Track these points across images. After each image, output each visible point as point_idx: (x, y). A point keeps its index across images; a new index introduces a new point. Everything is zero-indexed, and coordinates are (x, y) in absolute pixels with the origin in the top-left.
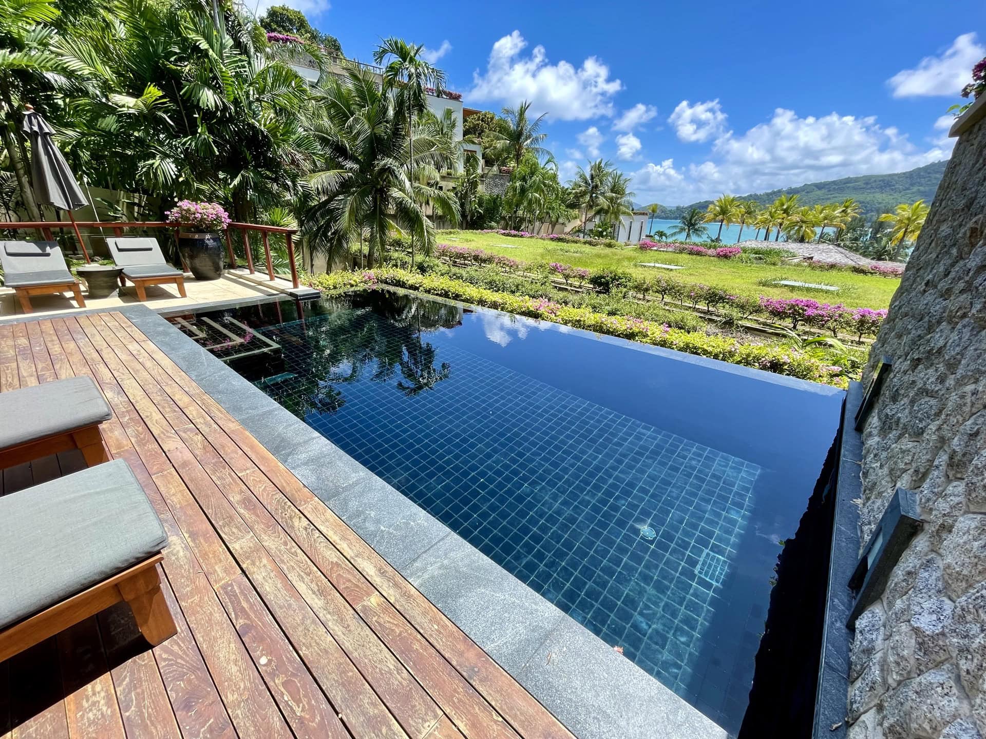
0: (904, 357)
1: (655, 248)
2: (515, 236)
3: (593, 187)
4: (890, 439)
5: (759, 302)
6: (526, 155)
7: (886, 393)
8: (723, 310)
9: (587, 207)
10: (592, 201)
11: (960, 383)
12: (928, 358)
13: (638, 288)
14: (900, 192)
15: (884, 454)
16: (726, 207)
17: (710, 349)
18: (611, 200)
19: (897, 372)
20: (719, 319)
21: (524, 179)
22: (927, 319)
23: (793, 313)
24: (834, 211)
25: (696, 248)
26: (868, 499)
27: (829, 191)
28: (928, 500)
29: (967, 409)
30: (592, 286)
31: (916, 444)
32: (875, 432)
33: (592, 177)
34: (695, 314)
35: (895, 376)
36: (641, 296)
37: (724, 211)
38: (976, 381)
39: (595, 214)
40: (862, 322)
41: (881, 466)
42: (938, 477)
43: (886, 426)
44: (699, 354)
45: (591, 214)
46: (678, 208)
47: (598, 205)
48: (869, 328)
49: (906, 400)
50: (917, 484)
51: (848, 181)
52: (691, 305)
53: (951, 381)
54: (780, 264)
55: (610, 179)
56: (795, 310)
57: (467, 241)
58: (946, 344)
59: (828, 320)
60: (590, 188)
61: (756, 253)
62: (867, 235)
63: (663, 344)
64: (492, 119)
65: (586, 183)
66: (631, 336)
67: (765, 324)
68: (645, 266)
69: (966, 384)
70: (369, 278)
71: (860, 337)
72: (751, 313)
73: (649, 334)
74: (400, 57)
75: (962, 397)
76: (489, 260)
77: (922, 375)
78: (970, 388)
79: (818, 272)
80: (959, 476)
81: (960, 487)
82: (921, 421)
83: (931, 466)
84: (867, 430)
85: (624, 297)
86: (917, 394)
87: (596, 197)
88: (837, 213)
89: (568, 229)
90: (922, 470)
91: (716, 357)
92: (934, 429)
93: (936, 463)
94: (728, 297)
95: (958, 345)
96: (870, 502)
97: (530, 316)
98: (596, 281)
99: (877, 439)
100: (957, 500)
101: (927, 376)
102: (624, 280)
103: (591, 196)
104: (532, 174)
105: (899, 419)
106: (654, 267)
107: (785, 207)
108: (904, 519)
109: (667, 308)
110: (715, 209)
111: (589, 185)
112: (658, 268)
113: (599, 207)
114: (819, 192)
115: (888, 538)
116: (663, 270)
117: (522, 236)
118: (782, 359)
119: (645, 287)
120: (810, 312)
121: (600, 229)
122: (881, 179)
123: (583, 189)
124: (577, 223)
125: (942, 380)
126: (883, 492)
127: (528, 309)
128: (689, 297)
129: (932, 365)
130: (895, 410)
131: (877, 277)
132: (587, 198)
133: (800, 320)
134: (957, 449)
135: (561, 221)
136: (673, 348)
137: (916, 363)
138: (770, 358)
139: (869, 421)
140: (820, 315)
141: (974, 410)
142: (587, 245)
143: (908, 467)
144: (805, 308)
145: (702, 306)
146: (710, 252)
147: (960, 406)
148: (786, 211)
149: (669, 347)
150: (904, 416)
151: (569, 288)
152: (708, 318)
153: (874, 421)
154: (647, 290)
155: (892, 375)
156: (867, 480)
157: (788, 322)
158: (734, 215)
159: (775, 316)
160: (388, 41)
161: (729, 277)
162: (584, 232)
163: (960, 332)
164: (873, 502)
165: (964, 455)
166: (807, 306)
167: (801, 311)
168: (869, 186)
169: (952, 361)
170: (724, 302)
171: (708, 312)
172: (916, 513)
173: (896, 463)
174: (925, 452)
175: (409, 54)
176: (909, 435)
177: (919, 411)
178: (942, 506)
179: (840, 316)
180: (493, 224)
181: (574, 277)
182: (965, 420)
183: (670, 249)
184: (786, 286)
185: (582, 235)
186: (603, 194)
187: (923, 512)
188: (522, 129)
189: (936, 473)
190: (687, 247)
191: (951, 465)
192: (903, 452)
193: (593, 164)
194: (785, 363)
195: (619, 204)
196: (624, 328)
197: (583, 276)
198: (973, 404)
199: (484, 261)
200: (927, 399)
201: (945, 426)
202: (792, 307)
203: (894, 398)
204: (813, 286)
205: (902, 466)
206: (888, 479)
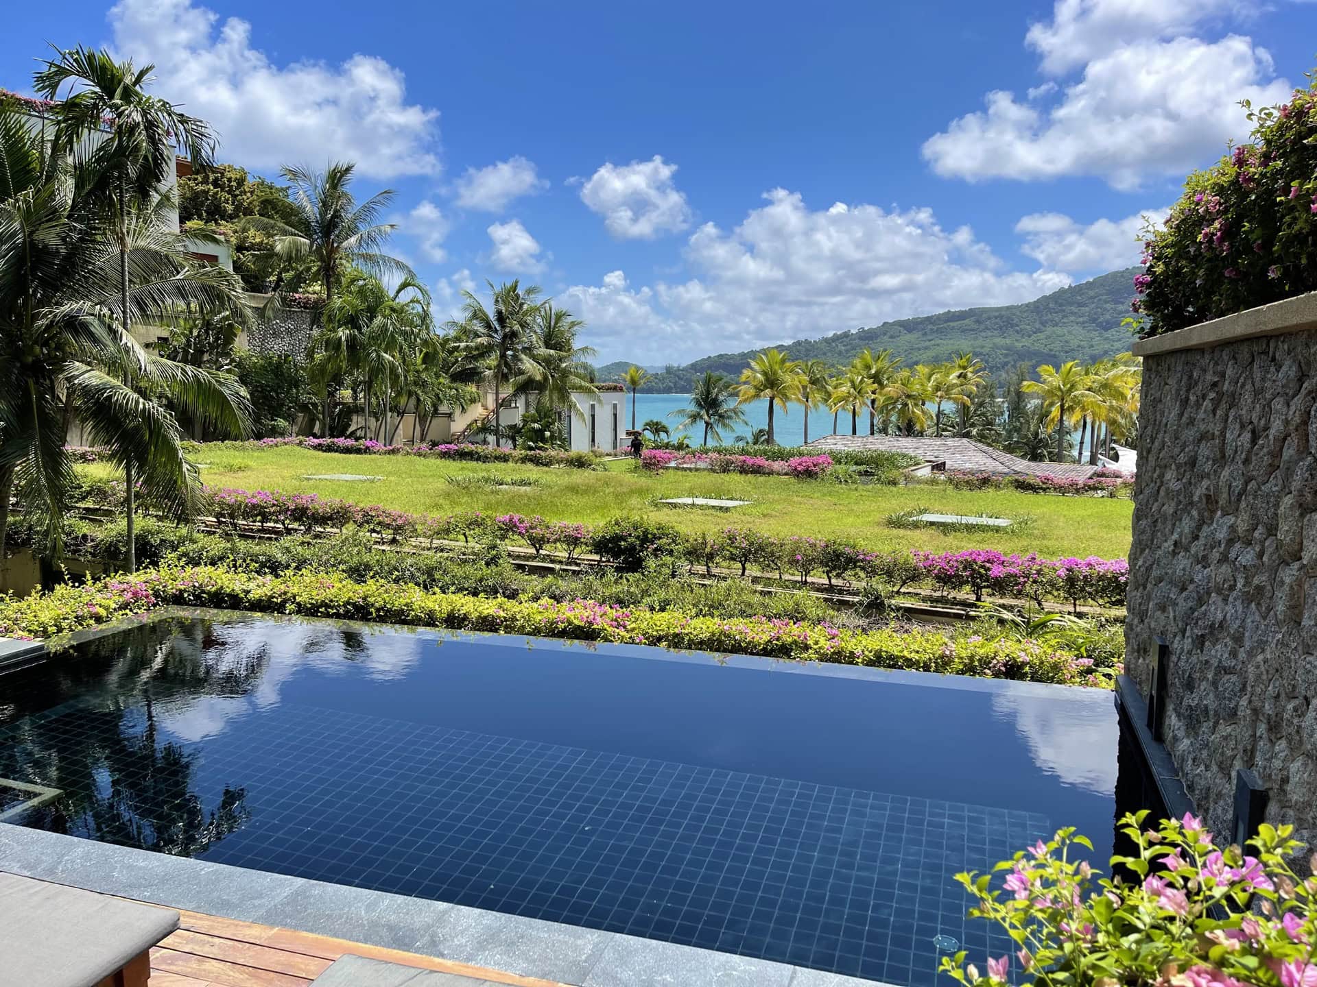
0: (1180, 635)
1: (673, 464)
2: (348, 450)
3: (505, 337)
4: (1204, 732)
5: (913, 561)
6: (348, 268)
7: (1174, 680)
8: (857, 581)
9: (496, 376)
10: (507, 364)
11: (1251, 654)
12: (1211, 633)
13: (694, 554)
14: (1030, 336)
15: (1205, 753)
16: (775, 373)
17: (914, 656)
18: (547, 362)
19: (1180, 654)
20: (856, 599)
21: (352, 321)
22: (1191, 587)
23: (972, 576)
24: (948, 375)
25: (750, 461)
26: (1207, 810)
27: (925, 334)
28: (1265, 768)
29: (1264, 677)
30: (597, 557)
31: (1233, 726)
32: (1181, 734)
33: (501, 318)
34: (815, 595)
35: (1179, 659)
36: (701, 569)
37: (771, 382)
38: (1263, 651)
39: (515, 395)
40: (1071, 581)
41: (1207, 768)
42: (1265, 745)
43: (1193, 721)
44: (901, 668)
45: (507, 391)
46: (669, 370)
47: (521, 372)
48: (1082, 590)
49: (1204, 685)
50: (1250, 763)
51: (950, 317)
52: (799, 578)
53: (1242, 655)
54: (902, 480)
55: (539, 320)
56: (974, 570)
57: (231, 469)
58: (1225, 616)
59: (1025, 582)
60: (498, 338)
61: (856, 464)
62: (1002, 414)
63: (837, 657)
64: (241, 182)
65: (488, 326)
66: (782, 650)
67: (934, 600)
68: (675, 506)
69: (1256, 656)
70: (135, 594)
71: (1075, 605)
72: (904, 583)
73: (810, 642)
74: (98, 84)
75: (1258, 667)
76: (339, 517)
77: (1213, 652)
78: (1260, 658)
79: (966, 493)
80: (1279, 736)
81: (1283, 744)
82: (1230, 700)
83: (1255, 740)
84: (1169, 736)
85: (673, 576)
86: (1216, 675)
87: (515, 357)
88: (953, 378)
89: (459, 425)
90: (1249, 748)
91: (926, 668)
92: (1245, 704)
93: (1258, 734)
94: (861, 557)
95: (1237, 618)
96: (1211, 812)
97: (577, 638)
98: (602, 546)
99: (1186, 742)
100: (1283, 754)
101: (1218, 652)
102: (664, 541)
103: (503, 356)
104: (372, 312)
105: (1206, 706)
106: (693, 505)
107: (873, 371)
108: (1254, 793)
109: (759, 588)
110: (755, 377)
111: (496, 331)
112: (701, 507)
113: (521, 378)
114: (909, 337)
115: (1247, 821)
116: (713, 511)
117: (367, 451)
118: (1018, 657)
119: (708, 550)
120: (997, 571)
121: (536, 426)
122: (997, 314)
123: (483, 340)
124: (477, 412)
125: (1234, 654)
126: (1220, 791)
127: (570, 623)
128: (793, 562)
129: (1217, 640)
130: (1197, 699)
131: (1052, 496)
132: (492, 360)
133: (985, 587)
134: (1270, 712)
135: (443, 408)
136: (857, 664)
137: (1200, 642)
138: (1001, 658)
139: (1167, 723)
140: (1012, 576)
141: (1270, 676)
142: (529, 466)
143: (1236, 752)
144: (988, 565)
145: (818, 577)
146: (777, 465)
147: (1259, 676)
148: (876, 378)
149: (851, 663)
150: (1210, 701)
151: (557, 567)
152: (836, 600)
153: (1173, 721)
154: (711, 557)
155: (1174, 658)
156: (1197, 792)
157: (966, 593)
158: (790, 387)
159: (945, 583)
160: (71, 54)
161: (832, 514)
162: (496, 432)
163: (1234, 606)
164: (1215, 809)
165: (1276, 715)
166: (988, 561)
167: (982, 571)
168: (982, 327)
169: (1237, 635)
170: (856, 567)
171: (831, 589)
172: (1260, 785)
173: (1223, 754)
174: (1245, 729)
175: (120, 81)
176: (1224, 719)
177: (1224, 691)
178: (1277, 763)
179: (1039, 572)
180: (281, 423)
181: (555, 541)
182: (1267, 687)
183: (701, 465)
184: (932, 524)
185: (491, 438)
186: (528, 350)
187: (1264, 782)
188: (336, 215)
189: (1261, 743)
190: (733, 458)
191: (1270, 730)
192: (1225, 738)
193: (498, 289)
194: (1024, 664)
195: (565, 374)
196: (766, 638)
197: (577, 539)
198: (1267, 671)
199: (323, 520)
200: (1228, 677)
201: (1253, 698)
202: (967, 565)
203: (1190, 686)
204: (972, 520)
205: (1229, 753)
206: (1220, 775)
